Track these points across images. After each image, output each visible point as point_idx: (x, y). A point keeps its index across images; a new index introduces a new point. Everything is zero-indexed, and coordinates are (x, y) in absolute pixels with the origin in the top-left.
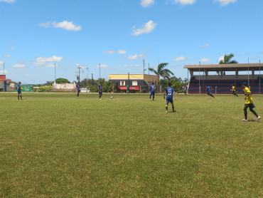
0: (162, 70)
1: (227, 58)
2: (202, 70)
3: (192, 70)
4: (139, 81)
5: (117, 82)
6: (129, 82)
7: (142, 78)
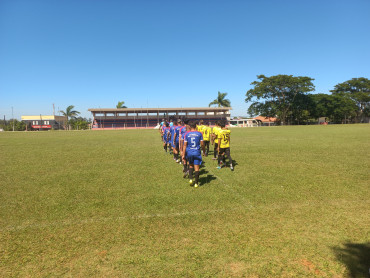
0: (70, 112)
1: (120, 104)
2: (102, 112)
3: (94, 112)
4: (50, 121)
5: (30, 122)
6: (41, 122)
7: (53, 118)
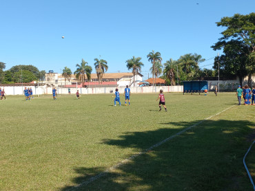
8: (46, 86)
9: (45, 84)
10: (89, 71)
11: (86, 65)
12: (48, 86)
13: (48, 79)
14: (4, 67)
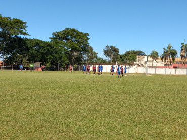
8: (137, 66)
9: (136, 65)
10: (174, 54)
11: (172, 48)
12: (139, 66)
13: (139, 61)
14: (118, 52)
